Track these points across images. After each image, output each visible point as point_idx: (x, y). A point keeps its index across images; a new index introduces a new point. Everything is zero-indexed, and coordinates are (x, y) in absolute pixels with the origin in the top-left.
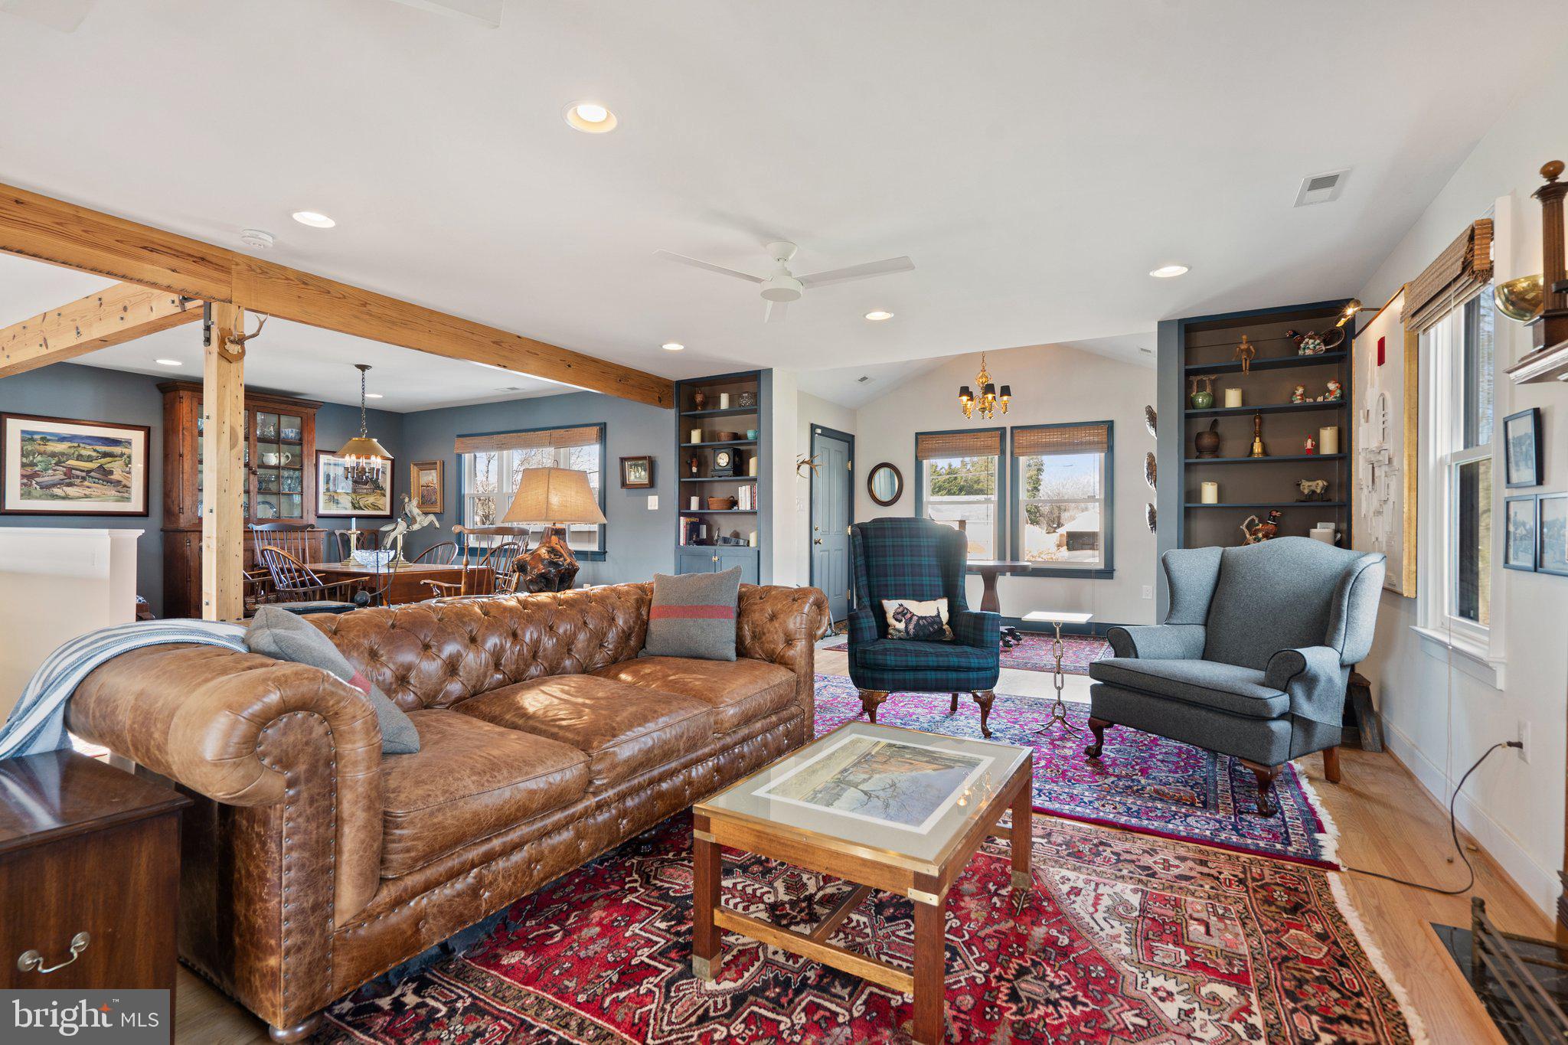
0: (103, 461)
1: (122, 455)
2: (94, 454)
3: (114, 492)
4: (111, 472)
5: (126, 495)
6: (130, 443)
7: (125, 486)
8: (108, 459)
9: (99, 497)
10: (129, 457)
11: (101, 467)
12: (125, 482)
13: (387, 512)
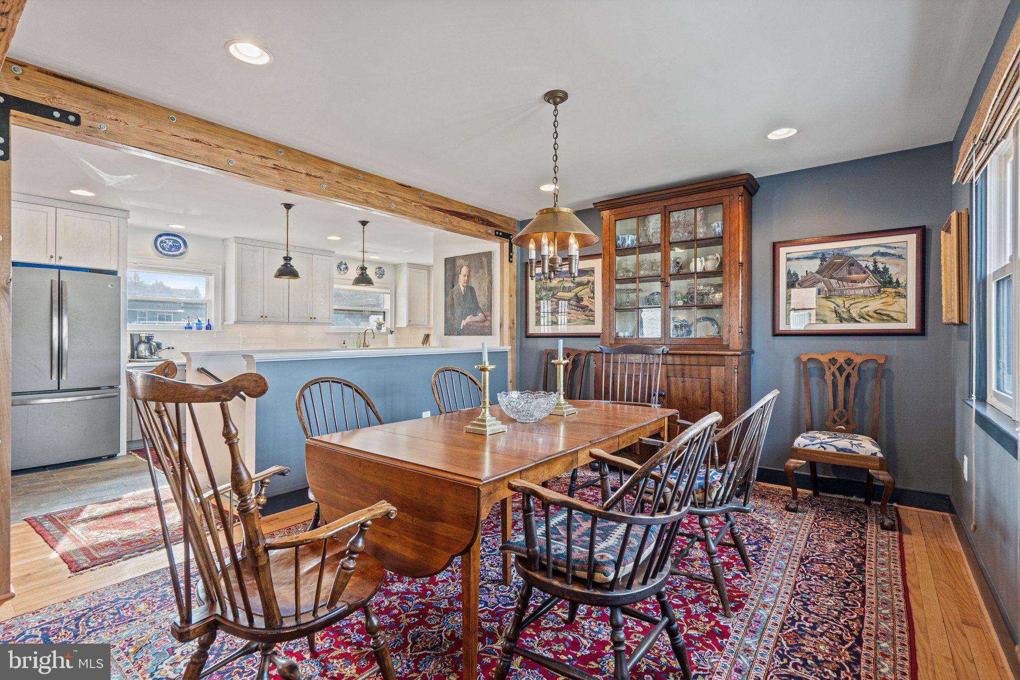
0: (577, 290)
1: (589, 282)
2: (572, 285)
3: (584, 316)
4: (582, 299)
5: (591, 318)
6: (593, 271)
7: (591, 310)
8: (580, 288)
9: (575, 321)
10: (593, 283)
11: (576, 295)
12: (591, 307)
13: (911, 324)
